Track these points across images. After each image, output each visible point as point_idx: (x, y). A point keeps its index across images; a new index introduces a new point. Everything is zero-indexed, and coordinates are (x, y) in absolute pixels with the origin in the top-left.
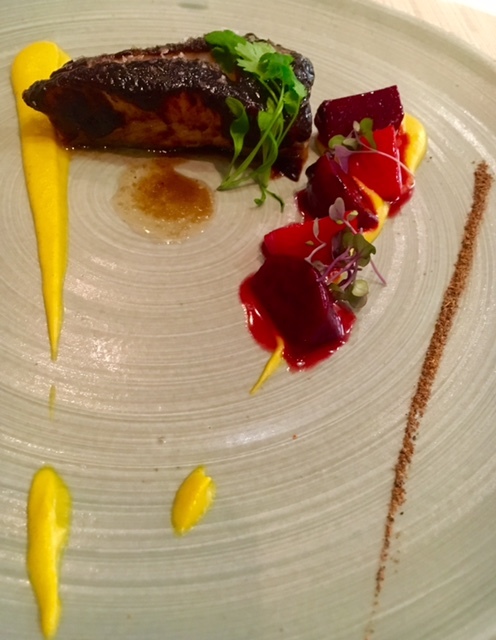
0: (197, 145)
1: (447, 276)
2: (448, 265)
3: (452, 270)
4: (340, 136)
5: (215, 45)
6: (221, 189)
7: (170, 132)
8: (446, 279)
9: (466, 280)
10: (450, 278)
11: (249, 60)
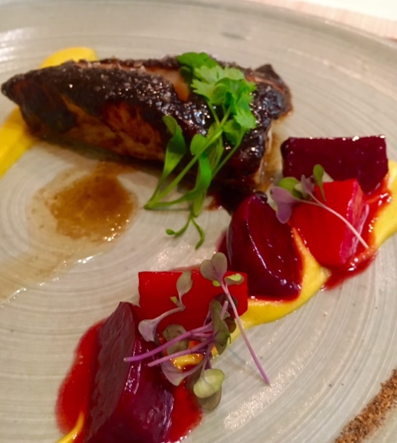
0: (145, 158)
1: (363, 398)
2: (373, 381)
3: (375, 390)
4: (293, 179)
5: (185, 65)
6: (147, 208)
7: (118, 141)
8: (360, 403)
9: (388, 414)
10: (365, 404)
11: (207, 82)
